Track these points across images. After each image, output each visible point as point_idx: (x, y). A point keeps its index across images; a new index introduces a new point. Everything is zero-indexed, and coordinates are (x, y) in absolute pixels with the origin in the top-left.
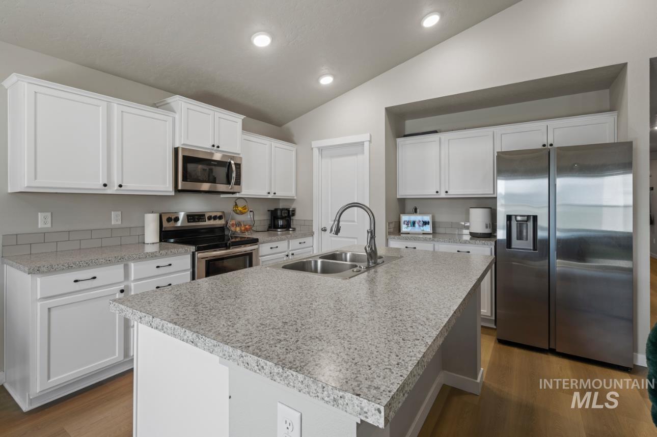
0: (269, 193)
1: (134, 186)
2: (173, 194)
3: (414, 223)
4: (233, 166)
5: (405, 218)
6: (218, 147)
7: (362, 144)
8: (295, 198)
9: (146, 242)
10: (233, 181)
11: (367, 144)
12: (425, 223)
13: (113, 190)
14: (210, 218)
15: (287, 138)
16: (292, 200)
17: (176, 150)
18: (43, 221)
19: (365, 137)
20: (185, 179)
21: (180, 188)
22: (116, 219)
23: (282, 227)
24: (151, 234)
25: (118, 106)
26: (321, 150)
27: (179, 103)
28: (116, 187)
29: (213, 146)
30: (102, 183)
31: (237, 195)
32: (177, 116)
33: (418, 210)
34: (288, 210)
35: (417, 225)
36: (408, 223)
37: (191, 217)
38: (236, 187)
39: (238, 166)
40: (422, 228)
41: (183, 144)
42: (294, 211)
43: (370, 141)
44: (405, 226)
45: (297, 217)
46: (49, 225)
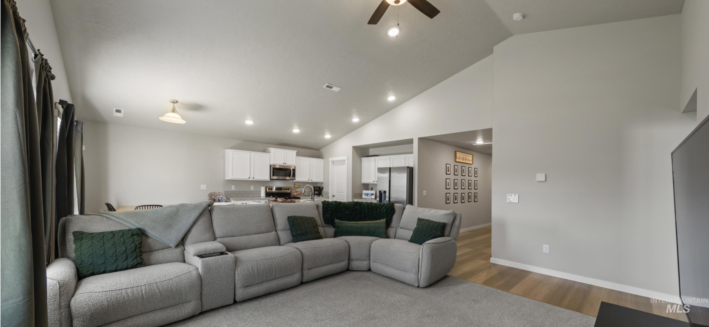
0: (309, 180)
1: (258, 177)
2: (270, 180)
3: (368, 194)
4: (292, 170)
5: (364, 192)
6: (286, 164)
7: (344, 161)
8: (323, 182)
9: (261, 196)
10: (292, 175)
11: (346, 161)
12: (372, 194)
13: (251, 179)
14: (284, 189)
15: (320, 156)
16: (322, 183)
17: (271, 165)
18: (233, 188)
19: (345, 158)
20: (273, 175)
21: (272, 178)
22: (252, 188)
23: (317, 194)
24: (263, 194)
25: (253, 153)
26: (333, 162)
27: (272, 150)
28: (252, 178)
29: (284, 163)
30: (248, 177)
31: (294, 181)
32: (271, 154)
33: (373, 189)
34: (320, 187)
35: (369, 195)
36: (365, 194)
37: (277, 189)
38: (293, 178)
39: (294, 170)
40: (371, 196)
41: (273, 164)
42: (323, 188)
43: (347, 160)
44: (364, 195)
45: (324, 190)
46: (234, 189)
